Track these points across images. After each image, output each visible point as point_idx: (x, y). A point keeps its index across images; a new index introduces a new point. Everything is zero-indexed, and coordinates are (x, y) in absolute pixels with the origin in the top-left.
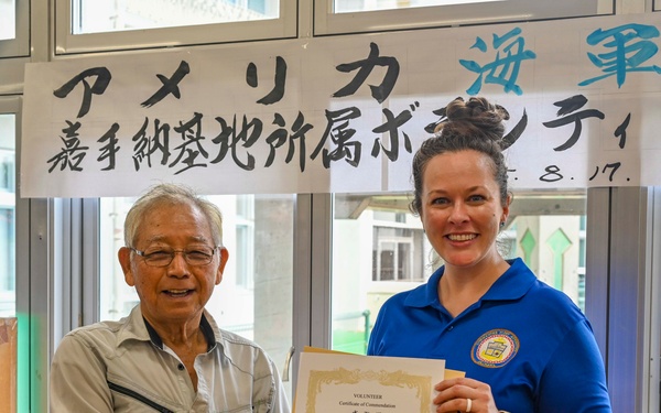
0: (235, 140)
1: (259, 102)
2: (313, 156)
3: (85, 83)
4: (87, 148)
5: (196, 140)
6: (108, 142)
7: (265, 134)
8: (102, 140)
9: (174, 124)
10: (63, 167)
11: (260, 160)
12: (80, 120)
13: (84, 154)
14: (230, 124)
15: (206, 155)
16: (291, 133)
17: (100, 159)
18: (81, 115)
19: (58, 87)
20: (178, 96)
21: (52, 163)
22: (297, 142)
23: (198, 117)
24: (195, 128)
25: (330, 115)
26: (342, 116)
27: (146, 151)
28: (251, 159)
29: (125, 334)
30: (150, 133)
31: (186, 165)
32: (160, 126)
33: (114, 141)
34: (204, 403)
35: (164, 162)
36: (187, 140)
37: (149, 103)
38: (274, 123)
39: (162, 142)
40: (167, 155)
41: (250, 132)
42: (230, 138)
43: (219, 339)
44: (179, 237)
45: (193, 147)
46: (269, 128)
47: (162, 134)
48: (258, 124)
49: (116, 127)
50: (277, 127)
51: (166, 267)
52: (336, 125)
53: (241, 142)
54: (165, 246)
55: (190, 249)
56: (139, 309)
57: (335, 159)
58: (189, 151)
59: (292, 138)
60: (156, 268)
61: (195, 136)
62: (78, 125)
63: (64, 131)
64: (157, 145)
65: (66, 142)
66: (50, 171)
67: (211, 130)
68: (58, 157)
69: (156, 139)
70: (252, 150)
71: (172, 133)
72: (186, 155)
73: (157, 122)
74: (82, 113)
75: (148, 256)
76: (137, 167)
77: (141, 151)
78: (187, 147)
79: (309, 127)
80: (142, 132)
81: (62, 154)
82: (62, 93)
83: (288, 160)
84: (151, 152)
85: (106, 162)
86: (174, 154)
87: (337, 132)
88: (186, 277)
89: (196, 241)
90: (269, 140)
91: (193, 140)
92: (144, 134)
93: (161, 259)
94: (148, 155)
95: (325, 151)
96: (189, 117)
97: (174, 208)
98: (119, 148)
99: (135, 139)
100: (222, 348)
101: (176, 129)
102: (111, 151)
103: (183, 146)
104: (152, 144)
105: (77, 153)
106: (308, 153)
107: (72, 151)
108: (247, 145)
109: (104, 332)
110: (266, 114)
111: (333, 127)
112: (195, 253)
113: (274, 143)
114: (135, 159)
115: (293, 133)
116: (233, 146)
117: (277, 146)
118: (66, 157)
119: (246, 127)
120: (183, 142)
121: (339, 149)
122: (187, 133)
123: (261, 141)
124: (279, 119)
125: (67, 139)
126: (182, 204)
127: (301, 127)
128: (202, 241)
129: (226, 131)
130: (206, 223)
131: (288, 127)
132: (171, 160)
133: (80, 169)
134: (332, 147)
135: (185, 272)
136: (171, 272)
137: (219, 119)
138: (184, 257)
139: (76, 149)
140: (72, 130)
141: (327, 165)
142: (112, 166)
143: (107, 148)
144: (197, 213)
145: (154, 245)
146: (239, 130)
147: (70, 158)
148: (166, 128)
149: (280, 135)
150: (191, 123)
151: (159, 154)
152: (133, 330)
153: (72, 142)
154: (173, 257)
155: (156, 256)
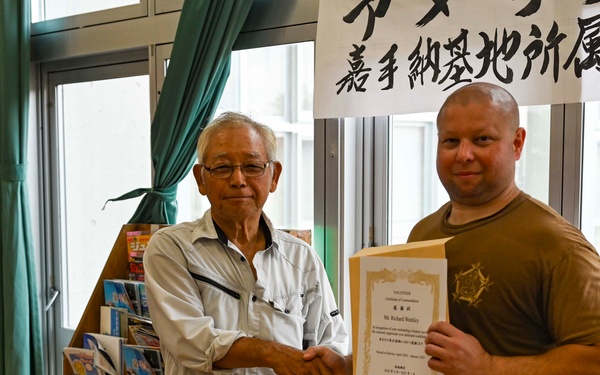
0: (496, 54)
1: (517, 15)
2: (566, 67)
3: (370, 8)
4: (370, 70)
5: (462, 56)
6: (387, 62)
7: (523, 46)
8: (382, 61)
9: (444, 42)
10: (350, 89)
11: (518, 73)
12: (364, 43)
13: (367, 75)
14: (492, 38)
15: (471, 70)
16: (546, 44)
17: (381, 79)
18: (365, 38)
19: (346, 13)
20: (447, 14)
21: (340, 85)
22: (551, 52)
23: (464, 33)
24: (461, 45)
25: (583, 23)
26: (593, 23)
27: (419, 69)
28: (510, 72)
29: (199, 234)
30: (423, 52)
31: (453, 81)
32: (432, 44)
33: (393, 61)
34: (262, 288)
35: (434, 80)
36: (455, 56)
37: (422, 22)
38: (531, 35)
39: (433, 60)
40: (437, 72)
41: (509, 45)
42: (492, 52)
43: (275, 239)
44: (238, 154)
45: (460, 63)
46: (527, 40)
47: (433, 53)
48: (516, 36)
49: (394, 48)
50: (534, 38)
51: (228, 180)
52: (587, 33)
53: (502, 56)
54: (227, 162)
55: (247, 164)
56: (210, 213)
57: (587, 68)
58: (457, 67)
59: (547, 48)
60: (220, 181)
61: (461, 52)
62: (363, 48)
63: (351, 54)
64: (430, 63)
65: (352, 65)
66: (338, 93)
67: (475, 46)
68: (346, 79)
69: (428, 57)
70: (511, 63)
71: (442, 50)
72: (454, 71)
73: (429, 40)
74: (367, 35)
75: (213, 170)
76: (412, 86)
77: (416, 69)
78: (455, 63)
79: (563, 36)
80: (417, 51)
81: (348, 76)
82: (350, 18)
83: (543, 72)
84: (424, 70)
85: (386, 82)
86: (444, 71)
87: (588, 40)
88: (243, 186)
89: (251, 156)
90: (526, 53)
91: (459, 56)
92: (418, 52)
93: (224, 172)
94: (421, 73)
95: (578, 60)
96: (456, 34)
97: (234, 131)
98: (396, 68)
99: (410, 59)
100: (277, 246)
101: (445, 46)
102: (390, 71)
103: (451, 63)
104: (425, 62)
105: (362, 74)
106: (562, 63)
107: (357, 73)
108: (506, 59)
109: (184, 231)
110: (524, 26)
111: (585, 35)
112: (251, 167)
113: (531, 55)
114: (410, 78)
115: (548, 44)
116: (495, 60)
117: (534, 57)
118: (352, 79)
119: (506, 40)
120: (451, 59)
121: (590, 57)
122: (455, 50)
123: (519, 54)
124: (535, 31)
125: (353, 62)
126: (241, 127)
127: (556, 37)
128: (257, 156)
129: (489, 45)
130: (260, 142)
131: (544, 38)
132: (441, 76)
133: (364, 90)
134: (583, 55)
135: (243, 182)
136: (232, 183)
137: (483, 34)
138: (241, 170)
139: (361, 70)
140: (358, 53)
141: (579, 74)
142: (390, 86)
143: (386, 68)
144: (253, 134)
145: (219, 162)
146: (499, 44)
147: (355, 80)
148: (437, 45)
149: (536, 47)
150: (458, 40)
151: (430, 71)
152: (205, 230)
153: (357, 64)
154: (233, 171)
155: (219, 170)
